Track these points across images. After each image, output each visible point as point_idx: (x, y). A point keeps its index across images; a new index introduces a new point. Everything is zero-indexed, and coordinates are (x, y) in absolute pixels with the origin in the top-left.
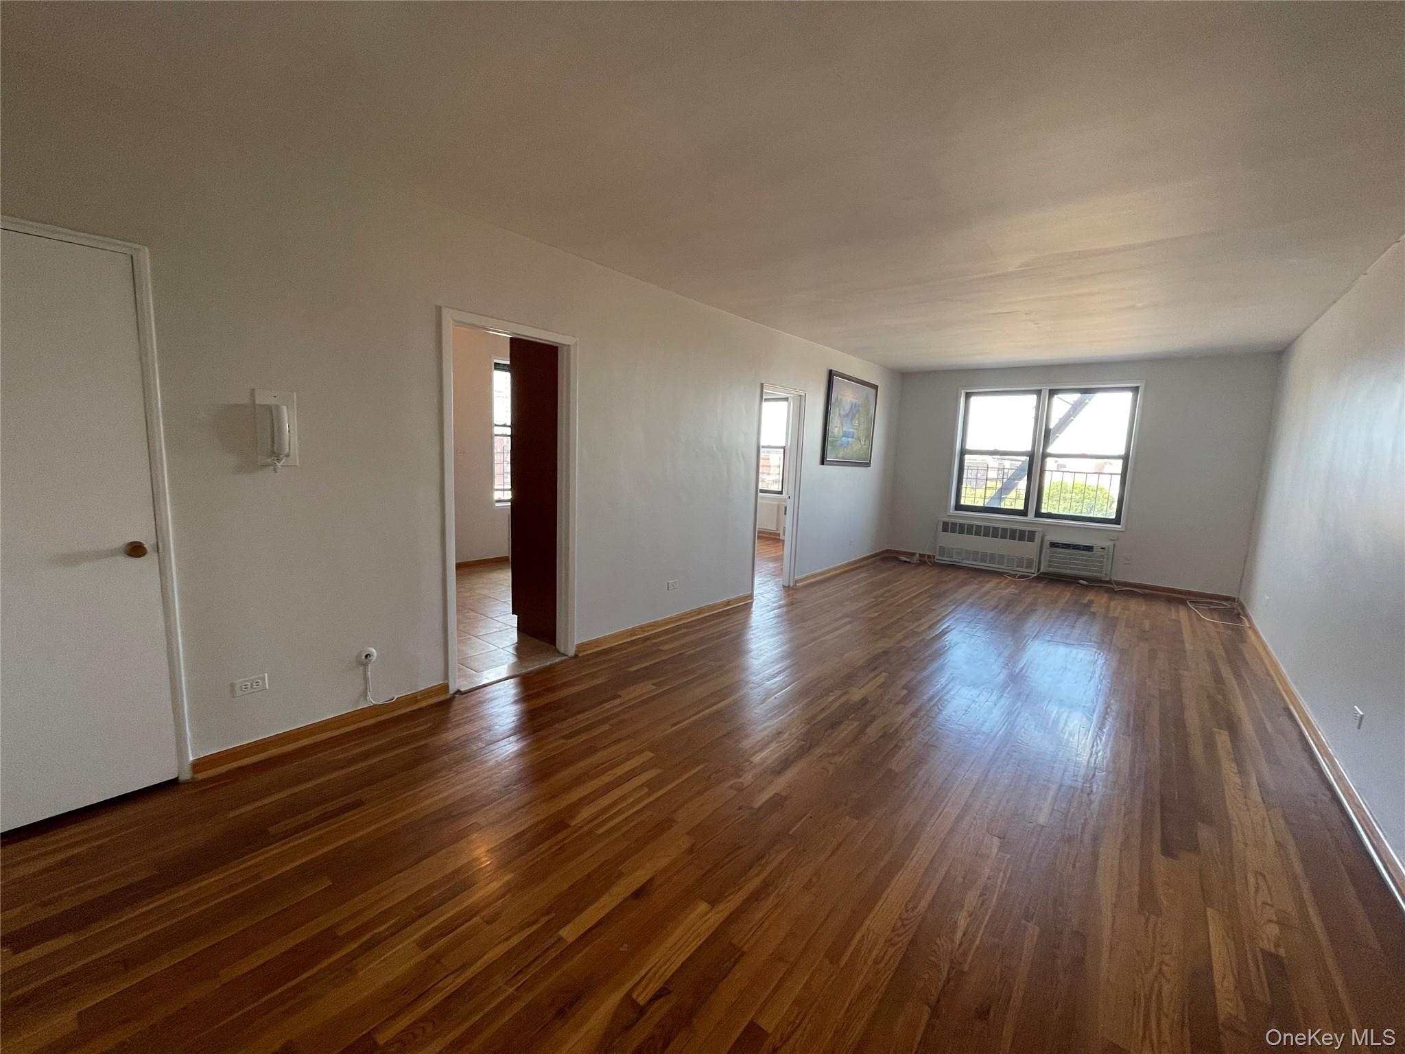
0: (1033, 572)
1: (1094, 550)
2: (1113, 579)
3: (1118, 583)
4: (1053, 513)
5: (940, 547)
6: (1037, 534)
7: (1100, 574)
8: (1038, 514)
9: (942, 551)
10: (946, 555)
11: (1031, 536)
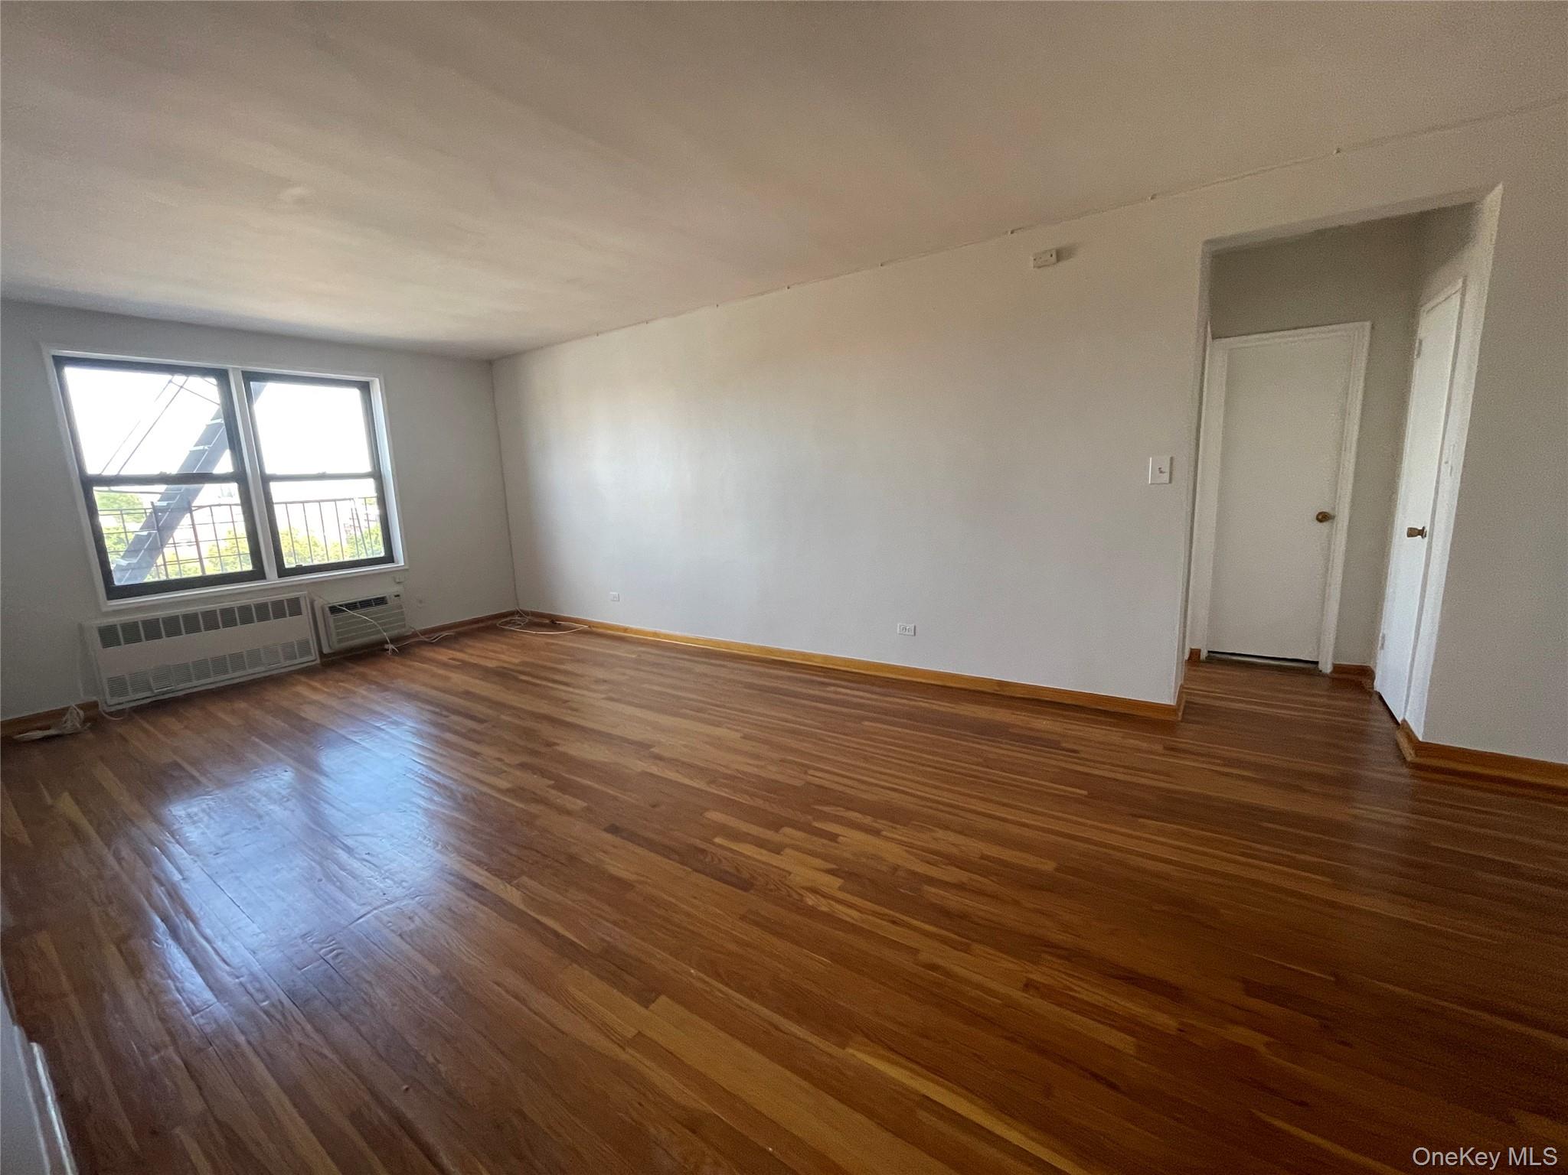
0: (313, 658)
1: (389, 601)
2: (417, 629)
3: (425, 632)
4: (304, 565)
5: (110, 680)
6: (302, 603)
7: (404, 630)
8: (283, 572)
9: (118, 685)
10: (130, 689)
11: (294, 607)
